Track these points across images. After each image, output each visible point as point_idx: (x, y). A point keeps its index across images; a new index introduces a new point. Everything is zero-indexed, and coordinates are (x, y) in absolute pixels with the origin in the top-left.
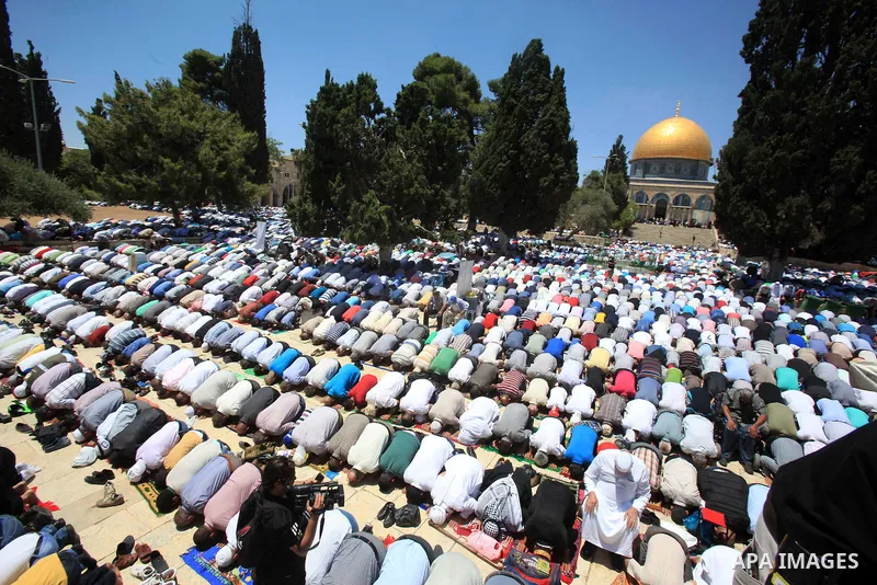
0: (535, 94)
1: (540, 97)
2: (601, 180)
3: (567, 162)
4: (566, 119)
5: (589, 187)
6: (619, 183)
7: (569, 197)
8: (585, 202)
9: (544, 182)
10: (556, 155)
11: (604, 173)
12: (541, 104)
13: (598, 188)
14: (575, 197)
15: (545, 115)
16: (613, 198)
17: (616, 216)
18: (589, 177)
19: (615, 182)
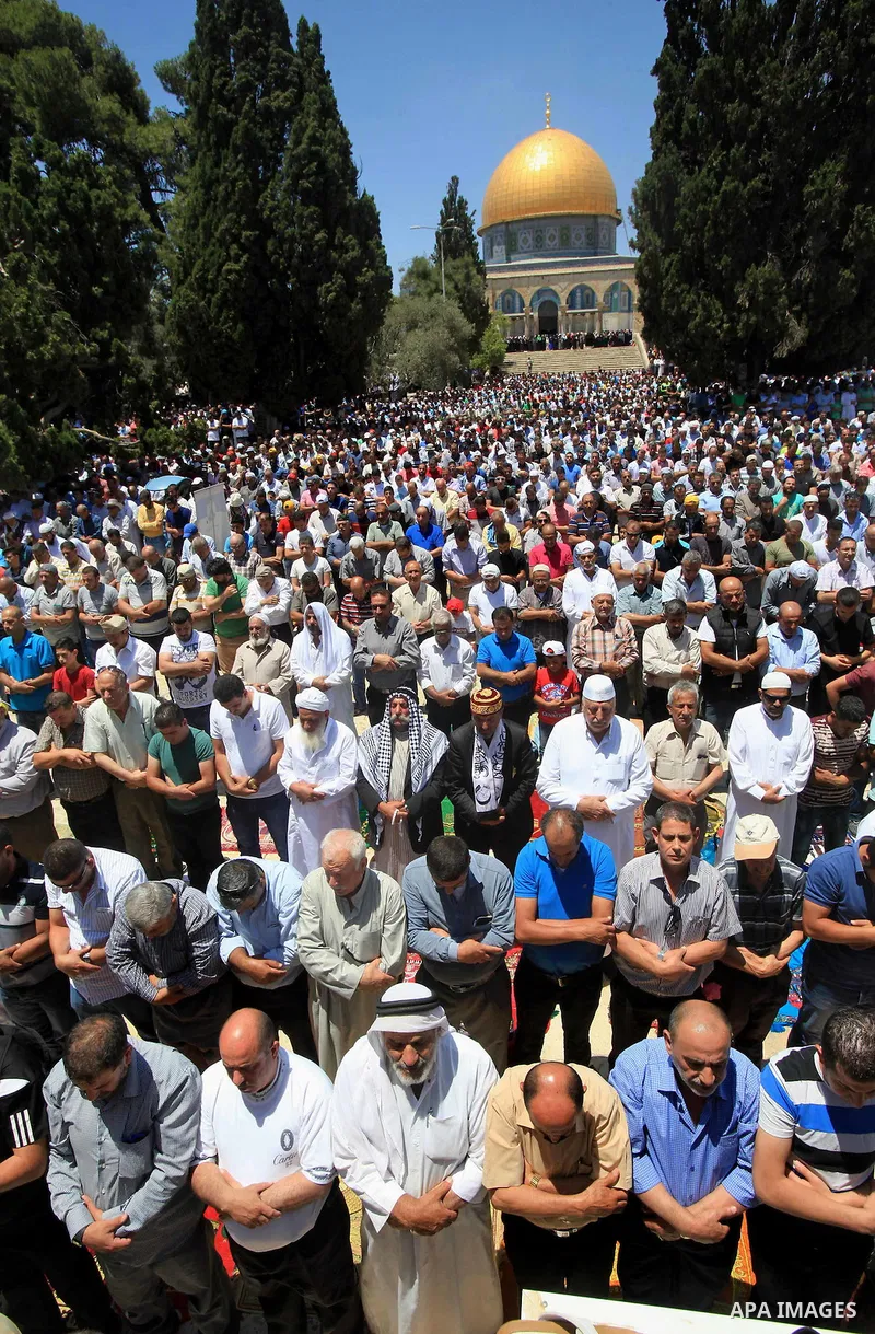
0: (266, 93)
1: (280, 99)
2: (434, 276)
3: (364, 246)
4: (345, 150)
5: (413, 294)
6: (468, 278)
7: (380, 320)
8: (412, 326)
9: (328, 292)
10: (339, 230)
11: (438, 261)
12: (287, 115)
13: (430, 294)
14: (393, 318)
15: (297, 143)
16: (463, 309)
17: (473, 345)
18: (410, 273)
19: (459, 277)
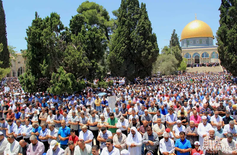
0: (134, 15)
1: (136, 16)
2: (169, 50)
3: (153, 45)
4: (150, 25)
5: (164, 54)
6: (177, 50)
7: (156, 59)
8: (163, 61)
9: (144, 53)
10: (147, 41)
11: (170, 46)
12: (138, 19)
13: (168, 54)
14: (159, 59)
15: (139, 24)
16: (176, 57)
17: (178, 65)
18: (164, 49)
19: (175, 50)
